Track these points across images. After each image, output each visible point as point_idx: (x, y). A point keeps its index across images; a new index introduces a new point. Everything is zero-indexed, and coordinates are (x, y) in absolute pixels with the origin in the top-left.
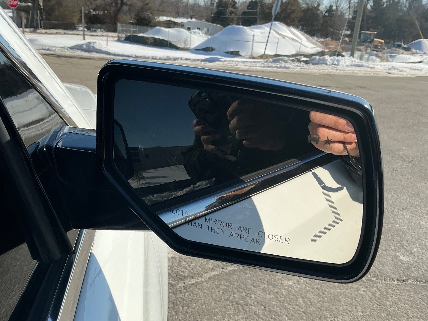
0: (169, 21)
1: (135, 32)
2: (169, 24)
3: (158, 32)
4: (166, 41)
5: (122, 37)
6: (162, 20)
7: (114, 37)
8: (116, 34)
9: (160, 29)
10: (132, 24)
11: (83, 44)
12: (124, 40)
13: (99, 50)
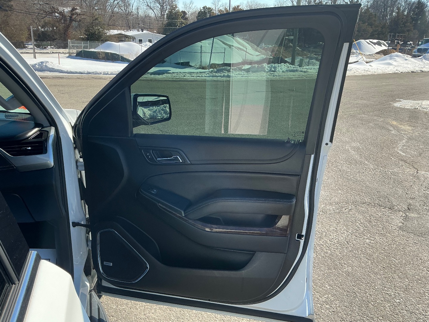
0: (120, 34)
1: (86, 47)
2: (121, 38)
3: (109, 47)
4: (118, 55)
5: (73, 53)
6: (112, 34)
7: (66, 53)
8: (67, 50)
9: (112, 44)
10: (83, 39)
11: (36, 64)
12: (76, 56)
13: (52, 68)
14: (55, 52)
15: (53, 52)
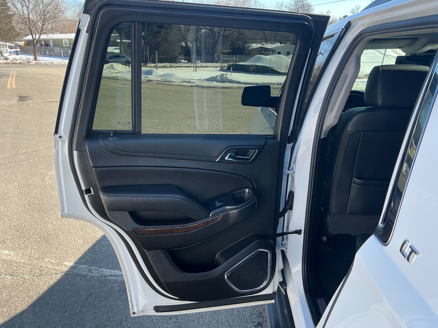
0: (261, 48)
1: (236, 61)
3: (259, 60)
4: (268, 68)
5: (224, 67)
6: (255, 48)
7: (217, 67)
8: (219, 64)
9: (262, 57)
10: (228, 54)
11: (217, 76)
12: (227, 69)
13: (231, 80)
14: (204, 66)
15: (202, 66)
